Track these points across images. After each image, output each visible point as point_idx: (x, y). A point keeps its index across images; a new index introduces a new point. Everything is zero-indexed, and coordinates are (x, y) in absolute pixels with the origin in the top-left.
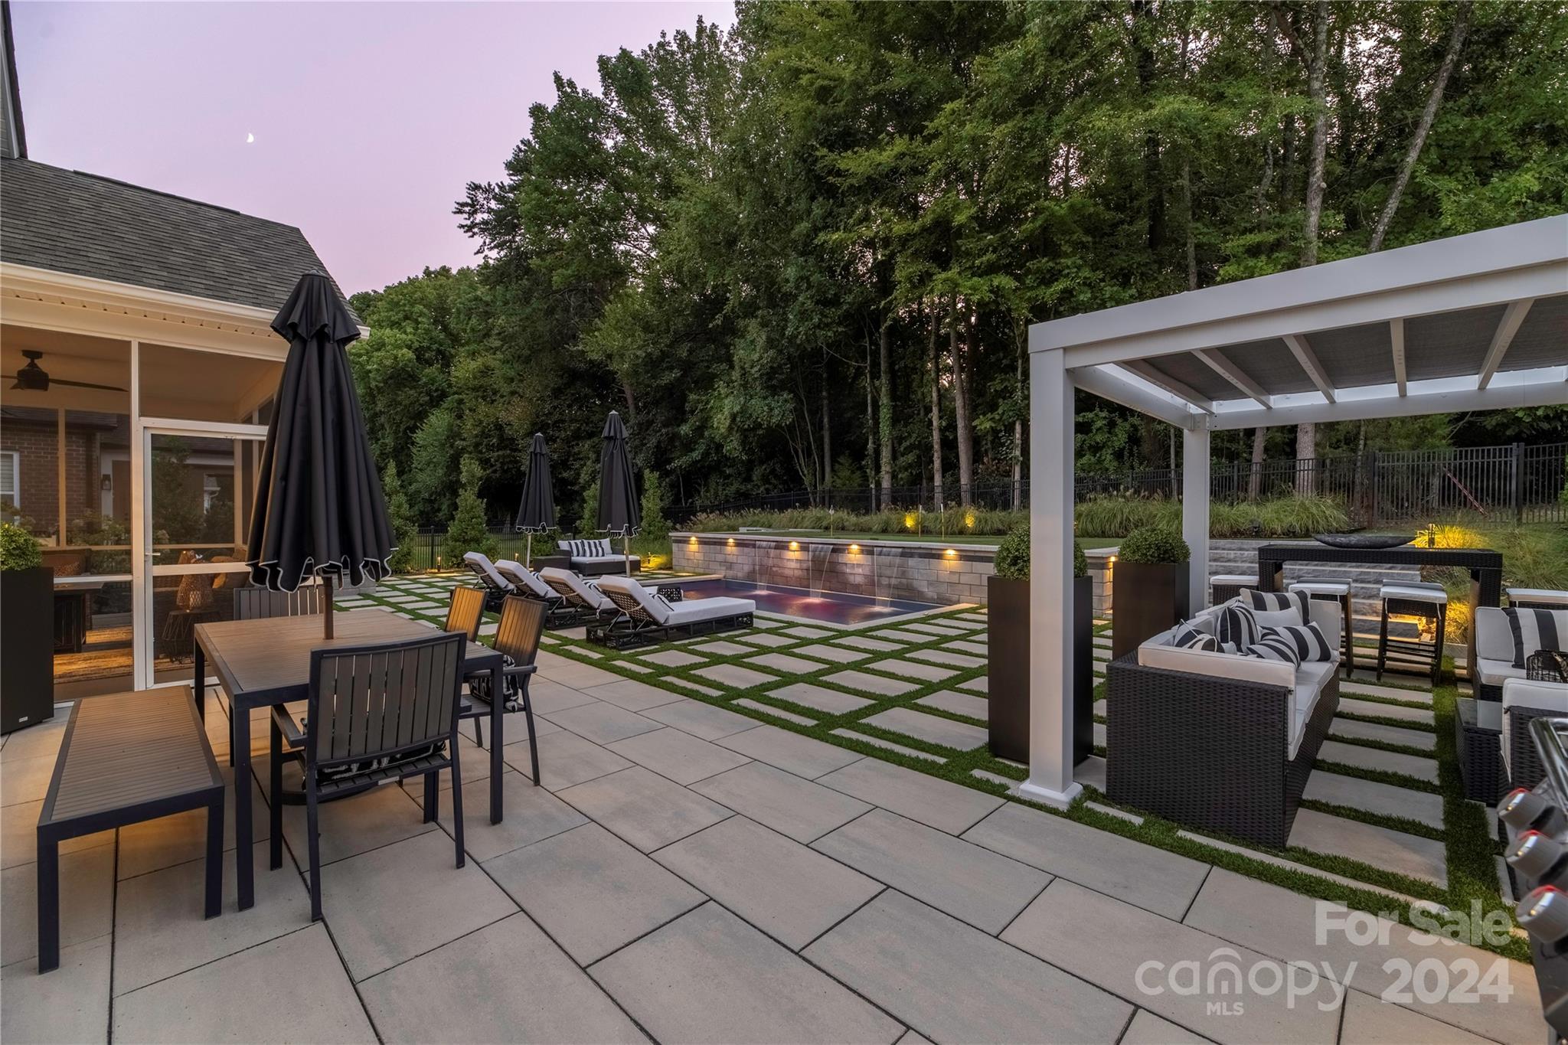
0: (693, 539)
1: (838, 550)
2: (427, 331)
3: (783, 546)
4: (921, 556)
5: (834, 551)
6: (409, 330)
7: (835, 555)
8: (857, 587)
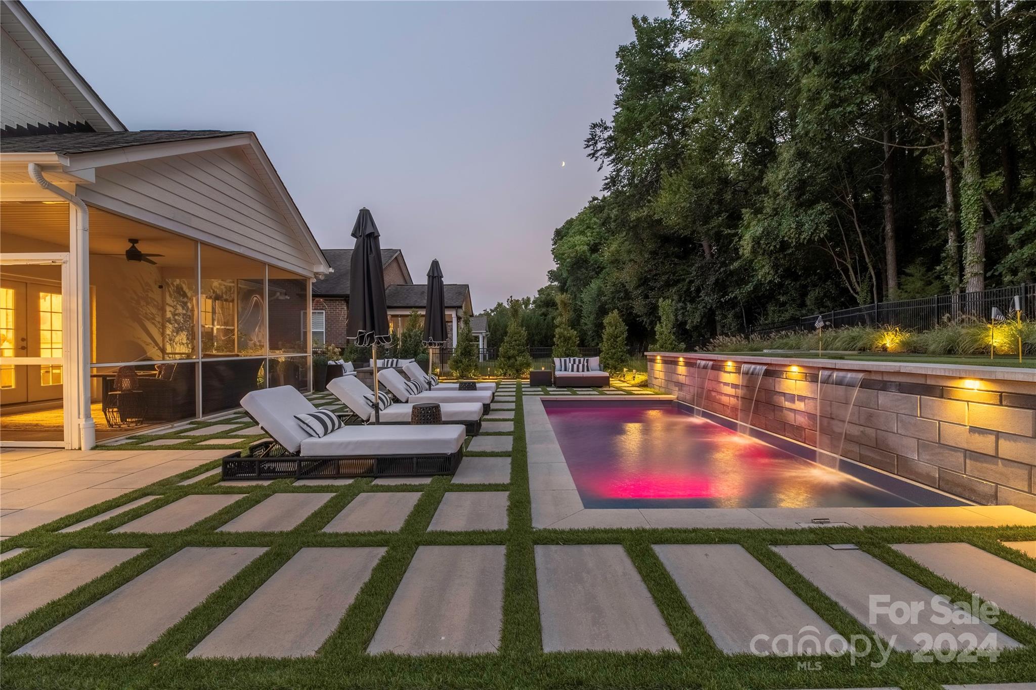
0: (658, 358)
1: (773, 373)
2: (598, 233)
3: (718, 367)
4: (904, 388)
5: (767, 373)
6: (589, 234)
7: (770, 380)
8: (797, 430)
